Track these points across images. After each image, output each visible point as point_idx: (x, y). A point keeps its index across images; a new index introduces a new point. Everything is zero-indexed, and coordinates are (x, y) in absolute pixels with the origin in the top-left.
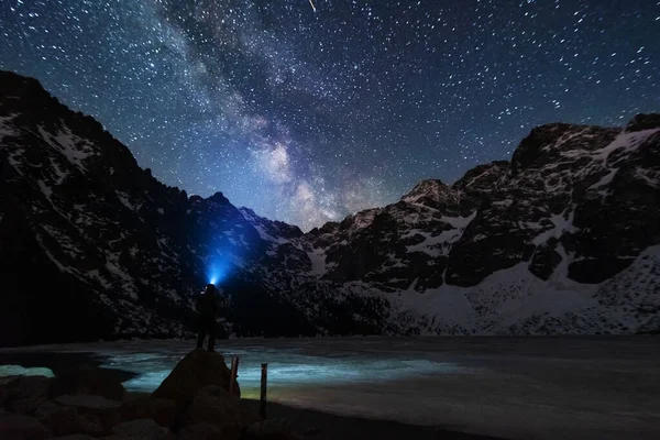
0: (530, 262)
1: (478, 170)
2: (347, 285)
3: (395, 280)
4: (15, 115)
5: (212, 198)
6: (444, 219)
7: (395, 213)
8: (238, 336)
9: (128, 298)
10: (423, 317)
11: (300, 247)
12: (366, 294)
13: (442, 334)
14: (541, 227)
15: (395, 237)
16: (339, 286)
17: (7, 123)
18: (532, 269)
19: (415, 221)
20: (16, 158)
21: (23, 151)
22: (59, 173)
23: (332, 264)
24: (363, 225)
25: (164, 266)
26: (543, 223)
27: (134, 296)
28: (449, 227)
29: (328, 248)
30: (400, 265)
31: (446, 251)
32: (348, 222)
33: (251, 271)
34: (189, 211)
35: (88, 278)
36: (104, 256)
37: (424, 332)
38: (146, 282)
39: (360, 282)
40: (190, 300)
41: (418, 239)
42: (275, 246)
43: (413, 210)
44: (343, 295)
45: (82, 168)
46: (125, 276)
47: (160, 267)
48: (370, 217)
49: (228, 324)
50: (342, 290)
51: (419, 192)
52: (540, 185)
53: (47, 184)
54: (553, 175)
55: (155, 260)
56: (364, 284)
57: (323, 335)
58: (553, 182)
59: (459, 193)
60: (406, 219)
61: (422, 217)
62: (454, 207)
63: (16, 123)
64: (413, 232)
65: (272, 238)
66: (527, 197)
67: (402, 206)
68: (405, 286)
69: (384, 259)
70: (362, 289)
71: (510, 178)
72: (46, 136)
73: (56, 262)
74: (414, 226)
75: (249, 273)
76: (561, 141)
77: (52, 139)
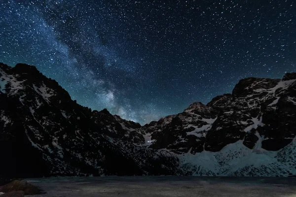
0: (243, 140)
1: (218, 98)
2: (159, 151)
3: (181, 148)
4: (24, 81)
5: (102, 111)
6: (204, 120)
7: (181, 118)
8: (105, 175)
9: (59, 158)
10: (194, 166)
11: (140, 133)
12: (168, 155)
13: (203, 175)
14: (247, 123)
15: (181, 128)
16: (156, 151)
17: (21, 84)
18: (244, 143)
19: (190, 121)
20: (22, 98)
21: (25, 95)
22: (38, 104)
23: (154, 140)
24: (168, 123)
25: (77, 142)
26: (248, 122)
27: (62, 156)
28: (206, 123)
29: (152, 133)
30: (183, 141)
31: (204, 135)
32: (161, 121)
33: (116, 144)
34: (92, 117)
35: (43, 149)
36: (52, 138)
37: (194, 174)
38: (68, 150)
39: (165, 149)
40: (86, 158)
41: (192, 129)
42: (128, 132)
43: (189, 116)
44: (158, 155)
45: (48, 101)
46: (59, 148)
47: (75, 143)
48: (171, 119)
49: (102, 169)
50: (157, 153)
51: (192, 108)
52: (246, 105)
53: (33, 109)
54: (251, 100)
55: (73, 140)
56: (167, 150)
57: (146, 175)
58: (251, 103)
59: (210, 108)
60: (186, 120)
61: (193, 119)
62: (208, 114)
63: (25, 84)
64: (190, 126)
65: (127, 129)
66: (240, 110)
67: (184, 114)
68: (186, 151)
69: (177, 138)
70: (166, 152)
71: (232, 101)
72: (35, 88)
73: (31, 141)
74: (190, 123)
75: (115, 145)
76: (253, 85)
77: (38, 89)
